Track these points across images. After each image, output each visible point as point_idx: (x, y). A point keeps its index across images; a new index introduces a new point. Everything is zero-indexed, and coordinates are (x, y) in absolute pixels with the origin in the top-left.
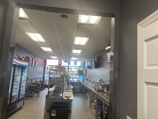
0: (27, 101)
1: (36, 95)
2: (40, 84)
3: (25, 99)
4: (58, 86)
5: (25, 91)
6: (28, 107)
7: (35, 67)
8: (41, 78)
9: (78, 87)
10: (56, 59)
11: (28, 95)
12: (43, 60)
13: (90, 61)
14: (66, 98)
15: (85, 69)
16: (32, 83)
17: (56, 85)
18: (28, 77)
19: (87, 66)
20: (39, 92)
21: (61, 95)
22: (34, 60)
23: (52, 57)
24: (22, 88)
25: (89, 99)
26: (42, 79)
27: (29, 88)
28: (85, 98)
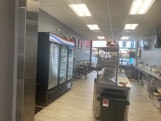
0: (75, 82)
1: (83, 77)
2: (87, 66)
5: (73, 73)
6: (76, 89)
7: (82, 49)
8: (88, 60)
9: (130, 71)
11: (76, 77)
14: (121, 85)
18: (75, 59)
20: (86, 74)
22: (80, 41)
24: (69, 70)
26: (89, 62)
27: (76, 70)
28: (140, 84)
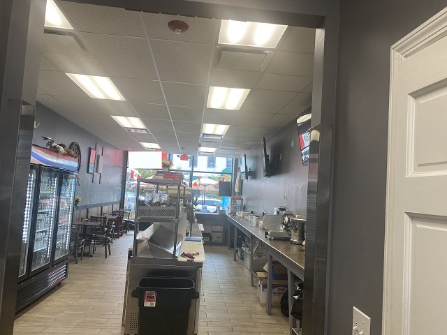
0: (77, 265)
1: (100, 249)
2: (111, 220)
3: (71, 261)
4: (161, 226)
7: (97, 172)
8: (115, 203)
9: (220, 228)
10: (157, 150)
12: (120, 154)
13: (251, 157)
14: (185, 259)
15: (238, 179)
16: (89, 217)
17: (157, 223)
18: (76, 202)
19: (243, 169)
20: (109, 242)
21: (171, 251)
22: (93, 152)
23: (146, 145)
24: (60, 232)
25: (248, 262)
26: (117, 207)
27: (80, 232)
28: (237, 258)
